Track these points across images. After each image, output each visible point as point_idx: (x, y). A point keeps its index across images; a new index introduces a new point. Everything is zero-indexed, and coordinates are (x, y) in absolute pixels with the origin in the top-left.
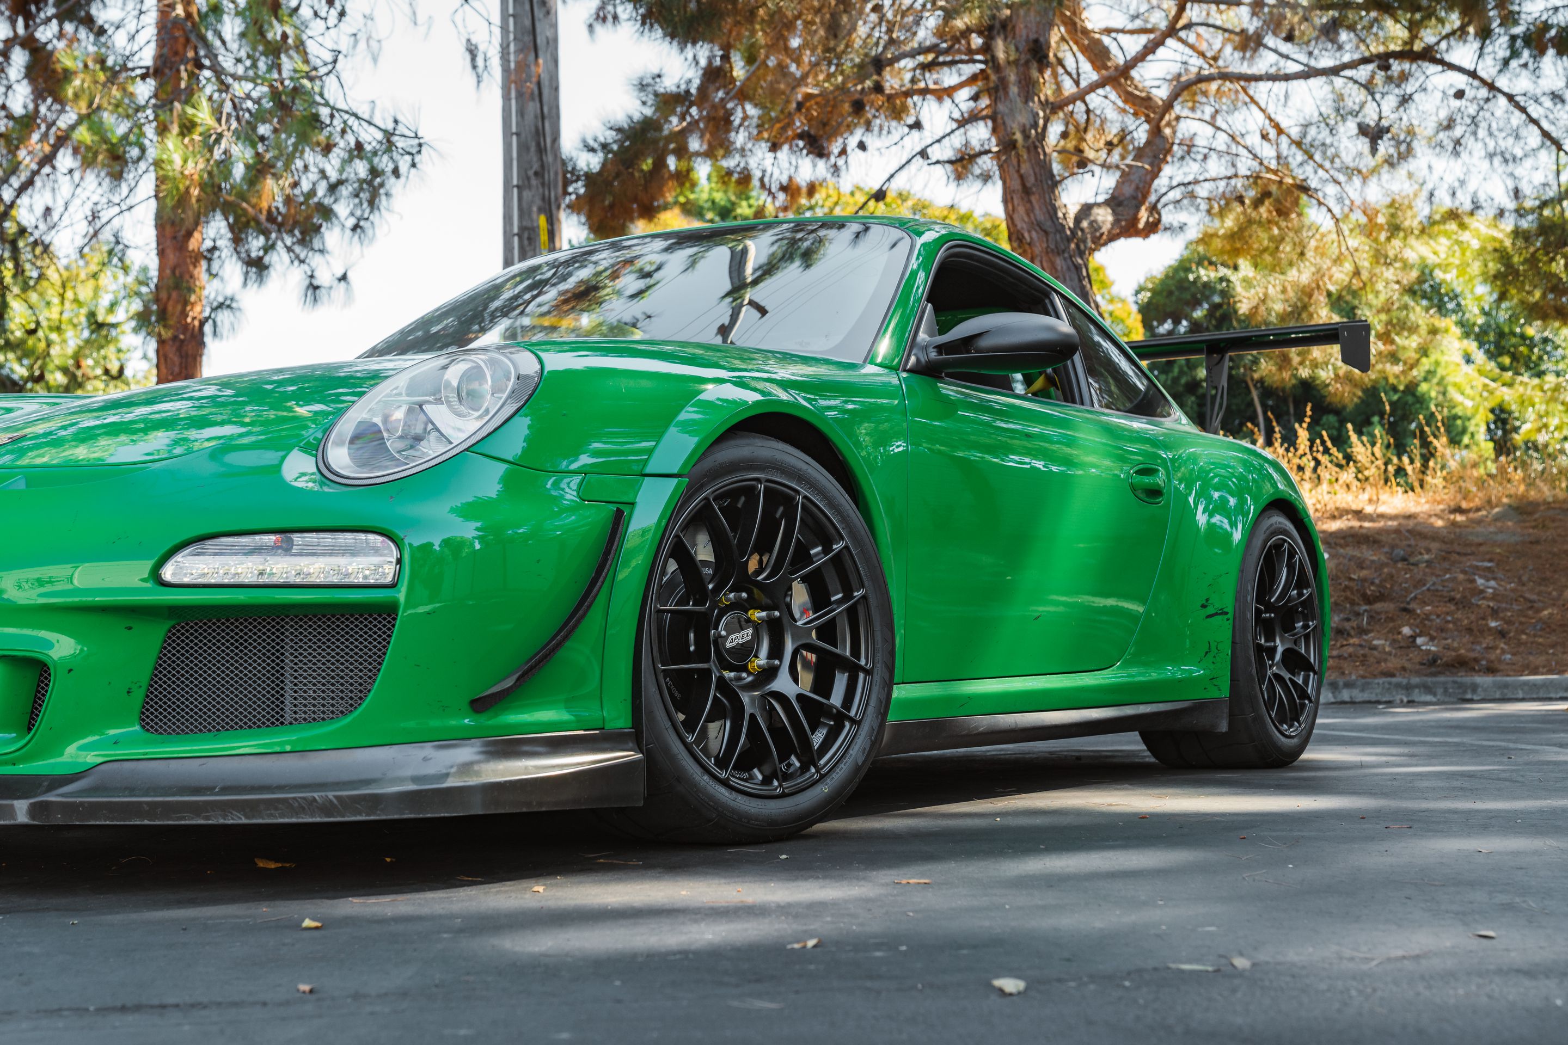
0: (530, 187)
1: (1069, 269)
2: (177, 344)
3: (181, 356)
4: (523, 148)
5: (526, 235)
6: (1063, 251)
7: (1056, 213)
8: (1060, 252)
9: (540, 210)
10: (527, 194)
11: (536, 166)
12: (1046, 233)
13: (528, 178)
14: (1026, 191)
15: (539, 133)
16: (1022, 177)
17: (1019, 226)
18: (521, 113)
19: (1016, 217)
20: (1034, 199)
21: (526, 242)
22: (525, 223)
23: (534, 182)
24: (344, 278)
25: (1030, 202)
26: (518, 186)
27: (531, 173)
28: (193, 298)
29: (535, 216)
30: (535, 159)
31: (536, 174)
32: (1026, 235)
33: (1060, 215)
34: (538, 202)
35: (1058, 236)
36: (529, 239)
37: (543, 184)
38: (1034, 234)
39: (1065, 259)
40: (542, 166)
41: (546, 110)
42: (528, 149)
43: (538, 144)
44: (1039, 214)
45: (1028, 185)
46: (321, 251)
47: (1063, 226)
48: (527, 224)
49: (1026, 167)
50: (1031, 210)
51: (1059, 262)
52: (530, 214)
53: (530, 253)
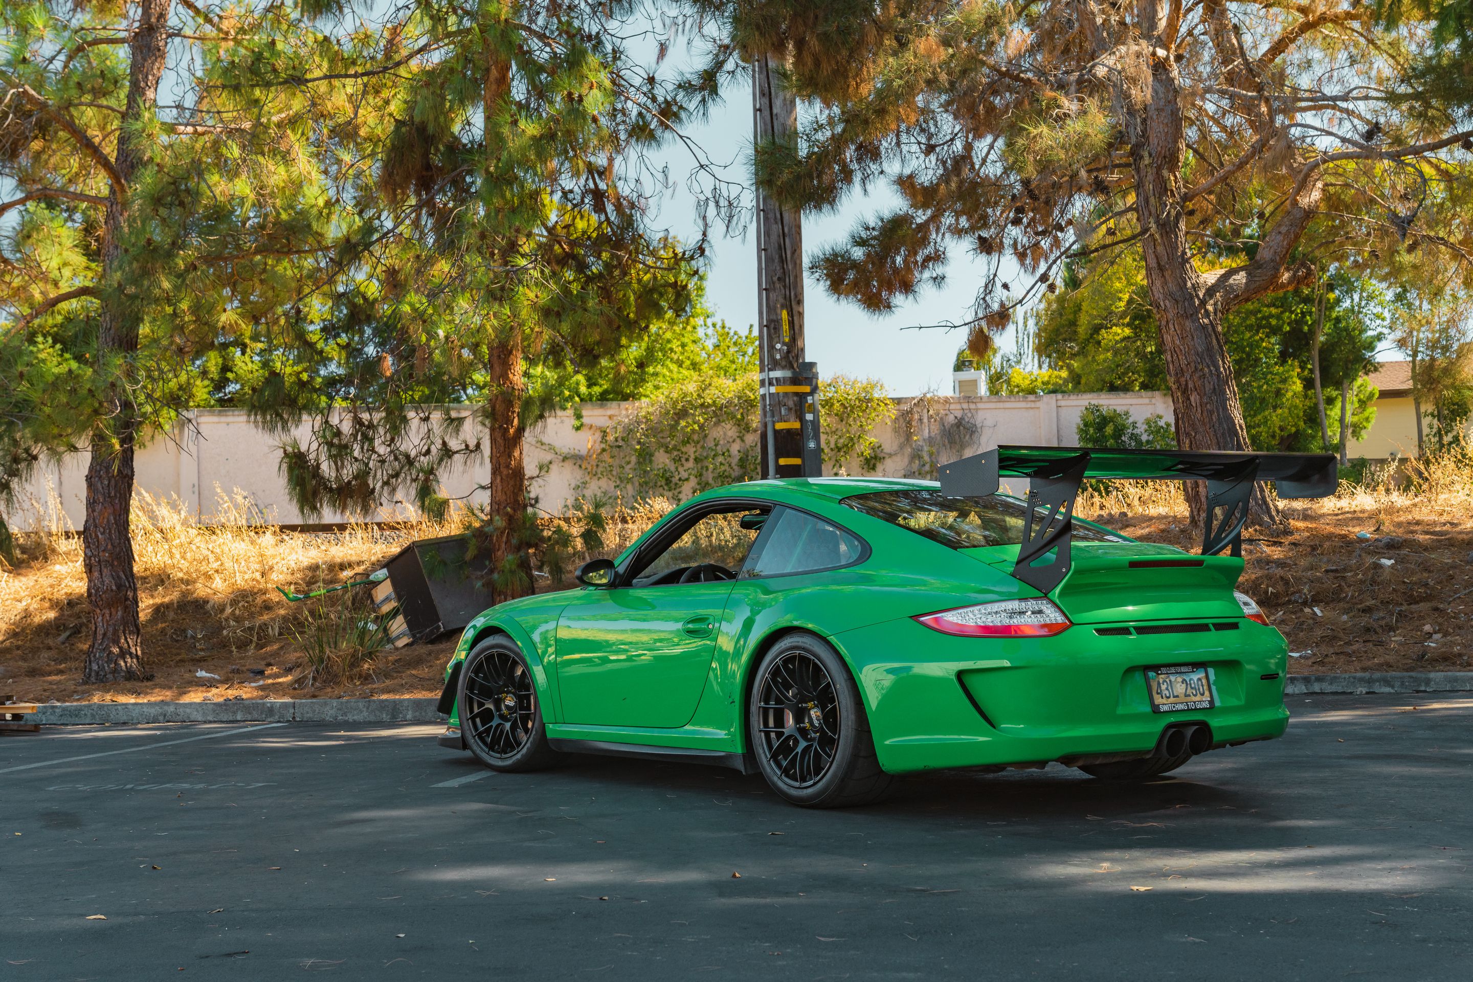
0: (774, 289)
2: (502, 431)
3: (505, 439)
4: (770, 260)
5: (773, 326)
6: (1192, 315)
7: (1186, 284)
8: (1186, 316)
10: (773, 295)
11: (780, 273)
12: (1177, 301)
13: (774, 283)
14: (1161, 268)
15: (781, 248)
17: (1157, 296)
18: (768, 234)
20: (1167, 274)
21: (773, 331)
23: (777, 285)
25: (1163, 276)
26: (767, 289)
27: (775, 279)
28: (512, 398)
29: (779, 311)
30: (778, 268)
31: (779, 279)
33: (1190, 286)
34: (781, 300)
35: (1186, 303)
36: (775, 328)
37: (785, 287)
38: (1167, 302)
39: (1193, 321)
40: (784, 273)
41: (786, 230)
42: (773, 261)
43: (781, 256)
44: (1173, 287)
45: (1162, 263)
47: (1193, 297)
48: (773, 317)
49: (1160, 249)
50: (1165, 283)
51: (1188, 324)
52: (775, 308)
53: (776, 340)
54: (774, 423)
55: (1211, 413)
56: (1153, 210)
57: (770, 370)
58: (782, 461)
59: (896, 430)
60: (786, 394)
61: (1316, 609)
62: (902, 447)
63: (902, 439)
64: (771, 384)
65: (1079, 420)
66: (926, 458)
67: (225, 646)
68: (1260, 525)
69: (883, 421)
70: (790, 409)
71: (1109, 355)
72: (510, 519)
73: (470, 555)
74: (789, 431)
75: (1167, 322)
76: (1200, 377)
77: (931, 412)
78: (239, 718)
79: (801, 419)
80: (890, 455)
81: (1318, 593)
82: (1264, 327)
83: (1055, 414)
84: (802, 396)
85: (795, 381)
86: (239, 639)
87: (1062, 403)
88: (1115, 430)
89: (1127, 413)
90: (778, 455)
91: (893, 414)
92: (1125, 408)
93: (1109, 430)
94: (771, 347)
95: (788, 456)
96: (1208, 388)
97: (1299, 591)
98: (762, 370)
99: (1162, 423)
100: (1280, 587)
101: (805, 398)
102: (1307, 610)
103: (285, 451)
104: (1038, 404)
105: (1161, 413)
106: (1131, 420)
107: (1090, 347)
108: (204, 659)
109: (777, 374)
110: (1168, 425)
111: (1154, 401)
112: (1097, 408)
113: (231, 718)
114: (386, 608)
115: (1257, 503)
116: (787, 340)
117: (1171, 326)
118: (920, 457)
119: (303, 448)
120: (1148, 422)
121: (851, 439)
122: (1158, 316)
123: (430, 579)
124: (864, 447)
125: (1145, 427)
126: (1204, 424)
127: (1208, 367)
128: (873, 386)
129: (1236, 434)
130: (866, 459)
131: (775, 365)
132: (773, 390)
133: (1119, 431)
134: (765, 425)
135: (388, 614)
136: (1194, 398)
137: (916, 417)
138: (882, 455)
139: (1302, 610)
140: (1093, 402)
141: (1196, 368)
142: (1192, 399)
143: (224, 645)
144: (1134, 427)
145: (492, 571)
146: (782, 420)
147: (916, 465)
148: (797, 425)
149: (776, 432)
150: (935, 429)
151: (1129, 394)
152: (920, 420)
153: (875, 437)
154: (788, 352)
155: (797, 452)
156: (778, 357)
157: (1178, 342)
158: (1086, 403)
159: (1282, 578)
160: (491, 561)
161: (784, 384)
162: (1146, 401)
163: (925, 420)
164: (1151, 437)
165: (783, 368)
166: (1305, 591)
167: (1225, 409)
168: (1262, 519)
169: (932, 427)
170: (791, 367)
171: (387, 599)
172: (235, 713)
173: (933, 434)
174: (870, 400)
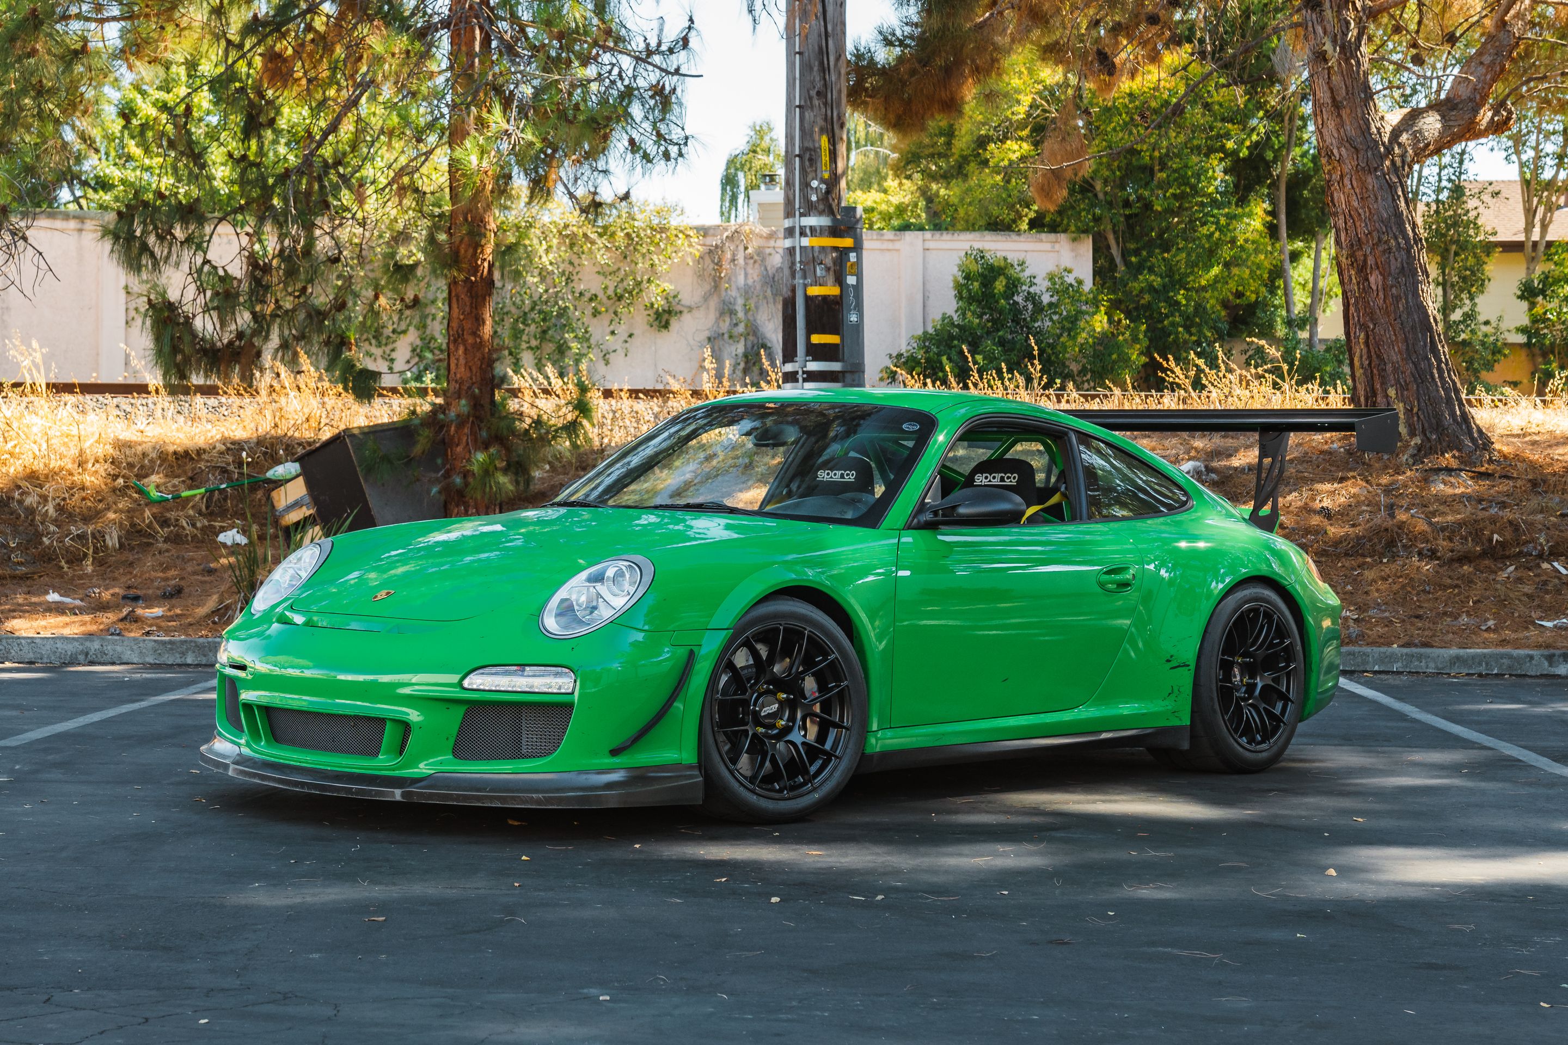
0: (812, 107)
1: (1381, 188)
2: (469, 285)
3: (471, 297)
4: (806, 68)
5: (807, 156)
6: (1376, 169)
7: (1369, 128)
8: (1371, 170)
9: (822, 131)
10: (809, 115)
11: (819, 85)
12: (1357, 149)
13: (811, 98)
14: (1336, 105)
15: (823, 52)
16: (1331, 90)
17: (1328, 141)
19: (1324, 131)
20: (1344, 113)
21: (807, 163)
22: (806, 144)
23: (816, 102)
24: (626, 197)
25: (1339, 116)
26: (799, 107)
27: (813, 93)
28: (483, 242)
29: (816, 136)
30: (817, 79)
31: (818, 93)
32: (1335, 151)
33: (1374, 130)
34: (820, 122)
35: (1370, 153)
36: (811, 160)
37: (825, 104)
38: (1343, 151)
39: (1377, 177)
40: (825, 85)
41: (830, 28)
42: (811, 69)
43: (822, 63)
44: (1350, 130)
45: (1339, 99)
46: (605, 172)
47: (1376, 142)
48: (809, 144)
49: (1336, 79)
50: (1341, 125)
51: (1370, 180)
52: (811, 135)
53: (810, 176)
54: (805, 286)
55: (1397, 298)
56: (1329, 28)
57: (801, 215)
58: (816, 339)
59: (700, 276)
60: (823, 249)
61: (1556, 564)
62: (706, 298)
63: (707, 287)
64: (802, 234)
65: (955, 270)
66: (741, 315)
67: (50, 560)
68: (1459, 450)
69: (683, 258)
70: (828, 269)
71: (998, 178)
72: (476, 404)
73: (418, 450)
74: (825, 298)
75: (1342, 176)
76: (1384, 251)
77: (750, 250)
78: (189, 661)
79: (840, 280)
80: (690, 309)
81: (1558, 543)
82: (1217, 151)
83: (920, 260)
84: (843, 253)
85: (834, 232)
86: (67, 550)
87: (931, 245)
88: (1007, 286)
89: (1022, 264)
90: (810, 331)
91: (698, 250)
92: (1021, 256)
93: (1000, 285)
94: (805, 185)
95: (823, 331)
96: (1394, 266)
97: (1533, 540)
98: (789, 214)
99: (1070, 279)
100: (1509, 535)
101: (847, 255)
102: (1545, 565)
103: (150, 300)
104: (897, 245)
105: (1069, 266)
106: (1027, 273)
107: (972, 167)
108: (24, 578)
109: (812, 221)
110: (1080, 282)
111: (1057, 246)
112: (981, 255)
113: (179, 661)
114: (294, 517)
115: (1455, 420)
116: (826, 175)
117: (1347, 181)
118: (732, 313)
119: (173, 296)
120: (1051, 278)
121: (639, 284)
122: (1327, 168)
123: (366, 480)
124: (655, 295)
125: (1047, 284)
126: (1387, 313)
127: (1396, 238)
128: (671, 209)
129: (1430, 328)
130: (657, 313)
131: (809, 208)
132: (805, 242)
133: (1013, 285)
134: (793, 290)
135: (297, 524)
136: (1375, 279)
137: (728, 255)
138: (679, 308)
139: (1539, 566)
140: (977, 245)
141: (1380, 240)
142: (1372, 279)
143: (48, 557)
144: (1032, 284)
145: (447, 475)
146: (816, 283)
147: (725, 326)
148: (834, 291)
149: (808, 299)
150: (754, 274)
151: (1014, 236)
152: (733, 260)
153: (671, 282)
154: (828, 192)
155: (834, 329)
156: (814, 198)
157: (1356, 204)
158: (966, 246)
159: (1510, 522)
160: (446, 460)
161: (821, 235)
162: (1047, 246)
163: (741, 260)
164: (1055, 299)
165: (821, 213)
166: (1542, 540)
167: (1416, 295)
168: (1461, 442)
169: (750, 271)
170: (831, 212)
171: (297, 505)
172: (183, 654)
173: (750, 282)
174: (663, 230)
